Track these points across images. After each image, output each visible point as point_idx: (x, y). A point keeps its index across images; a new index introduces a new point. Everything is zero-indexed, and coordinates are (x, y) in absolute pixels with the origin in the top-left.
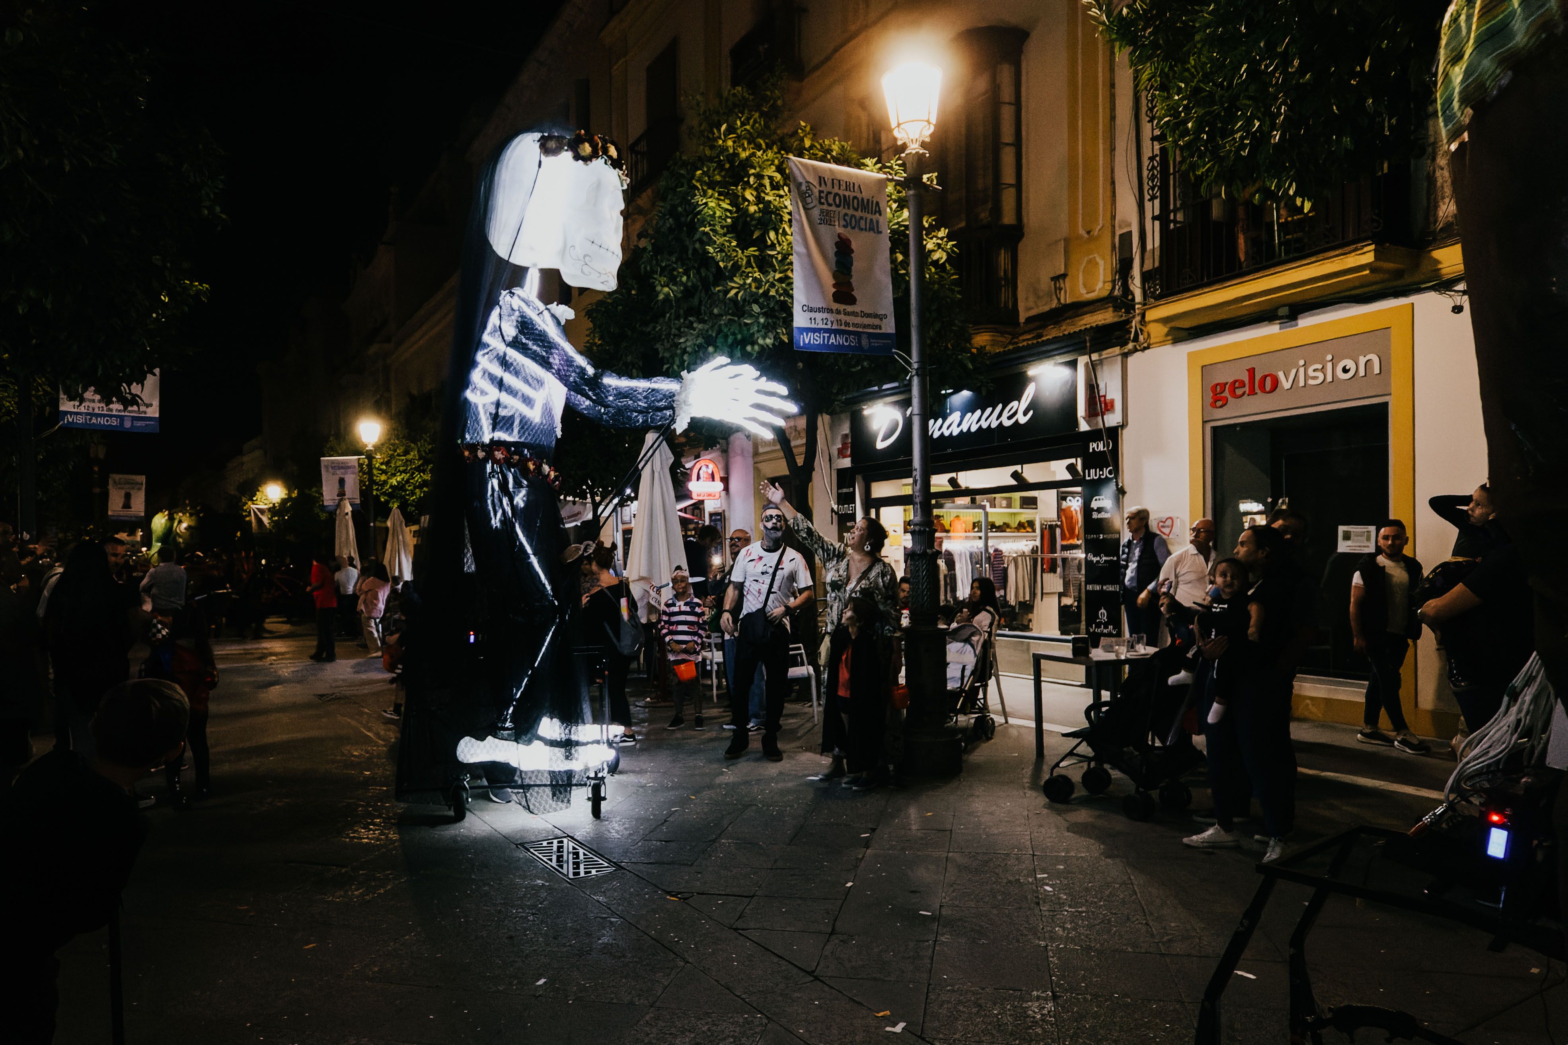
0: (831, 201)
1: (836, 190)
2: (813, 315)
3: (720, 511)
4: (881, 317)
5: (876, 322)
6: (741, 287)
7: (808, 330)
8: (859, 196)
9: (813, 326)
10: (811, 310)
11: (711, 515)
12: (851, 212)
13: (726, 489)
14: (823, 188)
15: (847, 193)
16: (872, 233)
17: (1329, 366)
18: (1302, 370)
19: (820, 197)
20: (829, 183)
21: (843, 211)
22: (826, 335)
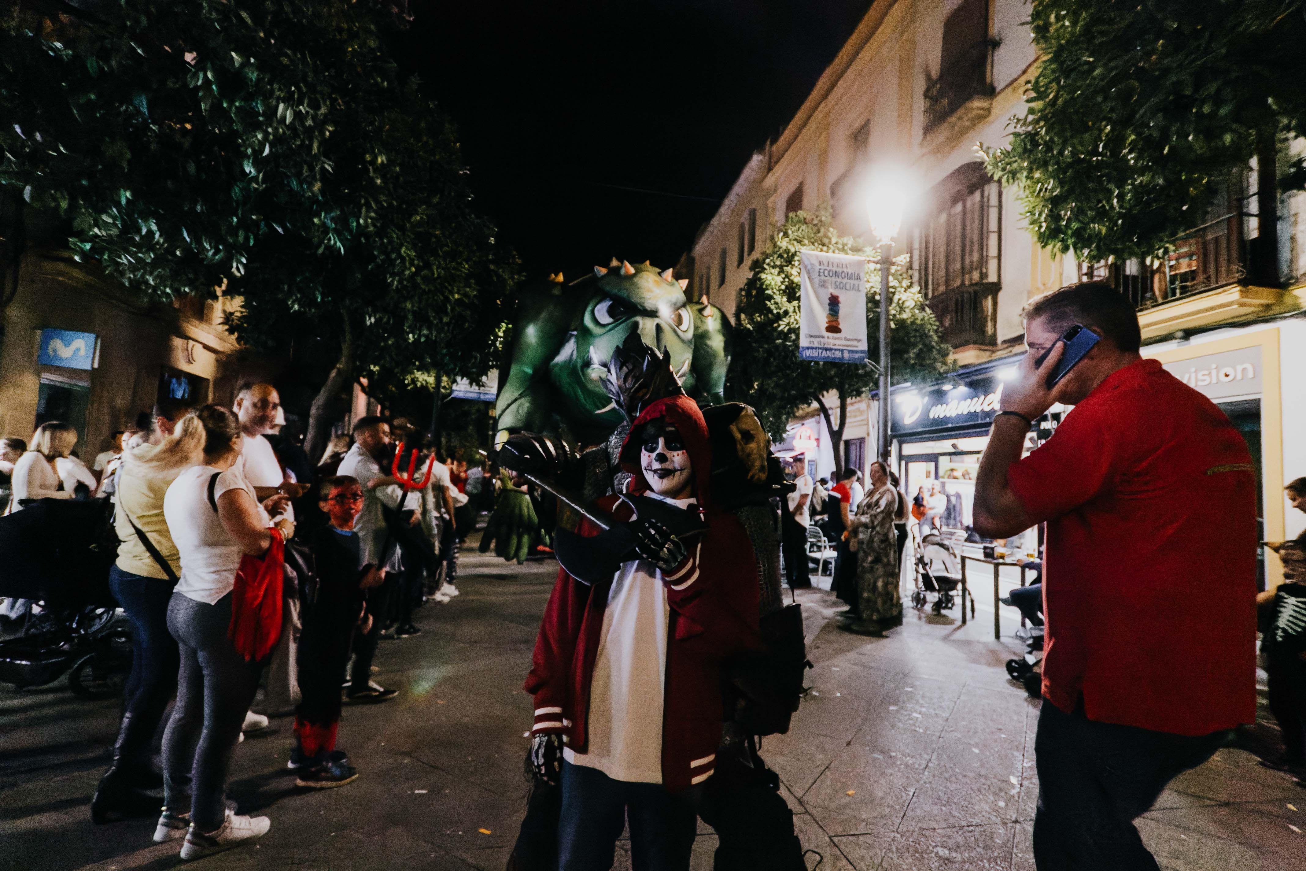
0: (826, 273)
1: (830, 268)
2: (812, 339)
3: (814, 459)
4: (859, 341)
5: (855, 343)
6: (788, 324)
7: (808, 348)
8: (845, 270)
9: (811, 345)
10: (811, 336)
11: (809, 461)
12: (839, 280)
13: (818, 446)
14: (822, 267)
15: (838, 270)
16: (854, 292)
17: (1214, 372)
18: (1193, 375)
19: (819, 272)
20: (826, 264)
21: (834, 279)
22: (820, 351)
